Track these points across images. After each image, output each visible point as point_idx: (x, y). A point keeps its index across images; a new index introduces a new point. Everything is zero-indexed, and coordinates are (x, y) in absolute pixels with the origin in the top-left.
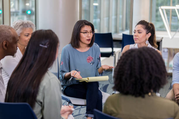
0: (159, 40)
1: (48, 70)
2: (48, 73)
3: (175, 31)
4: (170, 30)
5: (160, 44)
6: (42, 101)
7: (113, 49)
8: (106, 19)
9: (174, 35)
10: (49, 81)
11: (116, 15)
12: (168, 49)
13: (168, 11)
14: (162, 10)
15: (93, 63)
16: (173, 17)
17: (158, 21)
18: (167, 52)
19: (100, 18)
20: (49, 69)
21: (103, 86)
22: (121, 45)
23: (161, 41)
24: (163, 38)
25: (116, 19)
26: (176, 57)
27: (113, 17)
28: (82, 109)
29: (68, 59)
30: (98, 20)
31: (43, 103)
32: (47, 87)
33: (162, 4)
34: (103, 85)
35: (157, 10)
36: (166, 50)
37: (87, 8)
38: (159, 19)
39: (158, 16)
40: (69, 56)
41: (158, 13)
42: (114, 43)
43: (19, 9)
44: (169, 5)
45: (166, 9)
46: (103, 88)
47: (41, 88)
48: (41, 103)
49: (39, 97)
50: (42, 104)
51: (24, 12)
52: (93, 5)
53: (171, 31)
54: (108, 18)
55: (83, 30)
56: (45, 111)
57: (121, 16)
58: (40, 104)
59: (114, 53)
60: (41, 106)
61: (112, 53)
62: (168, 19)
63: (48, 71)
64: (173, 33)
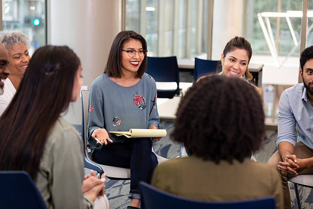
0: (258, 70)
1: (60, 116)
2: (59, 121)
3: (286, 55)
4: (277, 54)
5: (259, 77)
6: (49, 170)
7: (178, 85)
8: (168, 34)
9: (284, 62)
10: (62, 134)
11: (186, 27)
12: (273, 85)
13: (273, 21)
14: (264, 18)
15: (144, 108)
16: (283, 32)
17: (257, 38)
18: (273, 91)
19: (158, 33)
20: (62, 114)
21: (161, 148)
22: (192, 77)
23: (261, 70)
24: (263, 66)
25: (185, 35)
26: (285, 97)
27: (180, 31)
28: (124, 186)
29: (101, 102)
30: (155, 36)
31: (50, 174)
32: (57, 147)
33: (264, 9)
34: (161, 145)
35: (256, 20)
36: (271, 88)
37: (136, 16)
38: (259, 35)
39: (257, 31)
40: (103, 97)
41: (257, 26)
42: (181, 74)
43: (18, 17)
44: (277, 11)
45: (270, 18)
46: (161, 151)
47: (48, 148)
48: (47, 173)
49: (44, 164)
50: (48, 176)
51: (28, 21)
52: (145, 10)
53: (279, 55)
54: (171, 33)
55: (128, 48)
56: (54, 188)
57: (194, 30)
58: (45, 175)
59: (180, 92)
60: (48, 178)
61: (177, 92)
62: (274, 34)
63: (60, 118)
64: (283, 59)
